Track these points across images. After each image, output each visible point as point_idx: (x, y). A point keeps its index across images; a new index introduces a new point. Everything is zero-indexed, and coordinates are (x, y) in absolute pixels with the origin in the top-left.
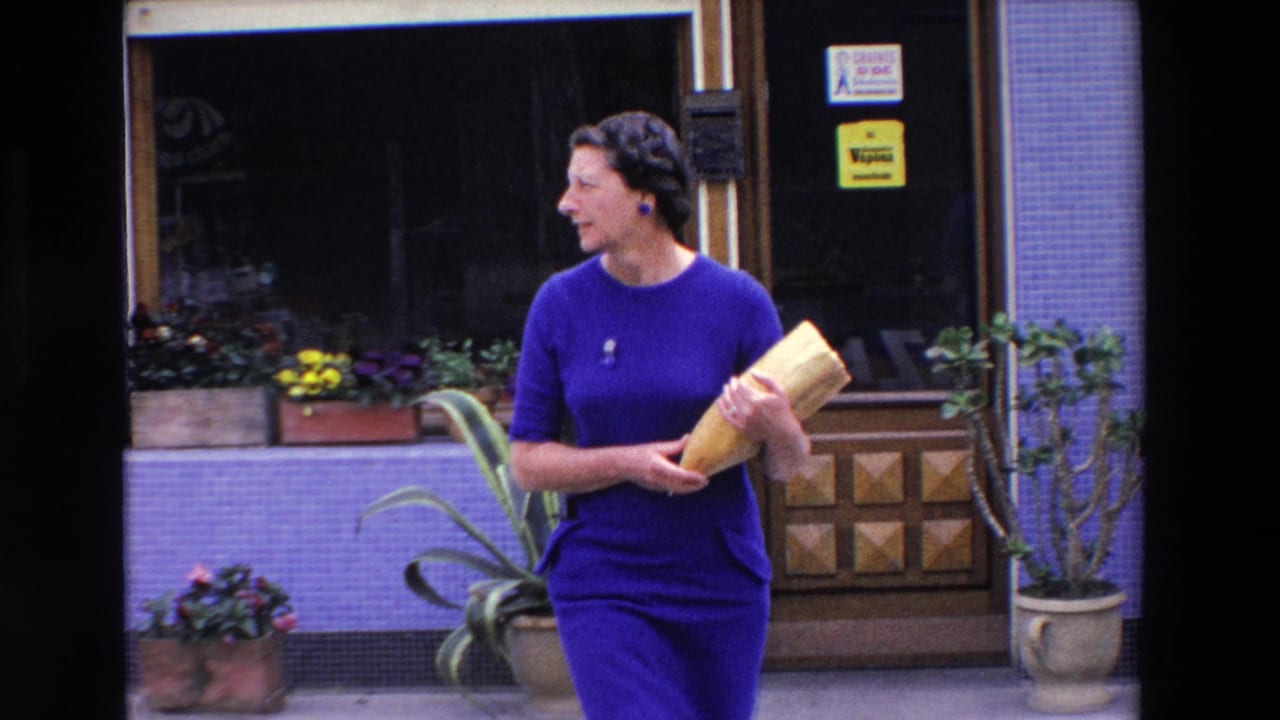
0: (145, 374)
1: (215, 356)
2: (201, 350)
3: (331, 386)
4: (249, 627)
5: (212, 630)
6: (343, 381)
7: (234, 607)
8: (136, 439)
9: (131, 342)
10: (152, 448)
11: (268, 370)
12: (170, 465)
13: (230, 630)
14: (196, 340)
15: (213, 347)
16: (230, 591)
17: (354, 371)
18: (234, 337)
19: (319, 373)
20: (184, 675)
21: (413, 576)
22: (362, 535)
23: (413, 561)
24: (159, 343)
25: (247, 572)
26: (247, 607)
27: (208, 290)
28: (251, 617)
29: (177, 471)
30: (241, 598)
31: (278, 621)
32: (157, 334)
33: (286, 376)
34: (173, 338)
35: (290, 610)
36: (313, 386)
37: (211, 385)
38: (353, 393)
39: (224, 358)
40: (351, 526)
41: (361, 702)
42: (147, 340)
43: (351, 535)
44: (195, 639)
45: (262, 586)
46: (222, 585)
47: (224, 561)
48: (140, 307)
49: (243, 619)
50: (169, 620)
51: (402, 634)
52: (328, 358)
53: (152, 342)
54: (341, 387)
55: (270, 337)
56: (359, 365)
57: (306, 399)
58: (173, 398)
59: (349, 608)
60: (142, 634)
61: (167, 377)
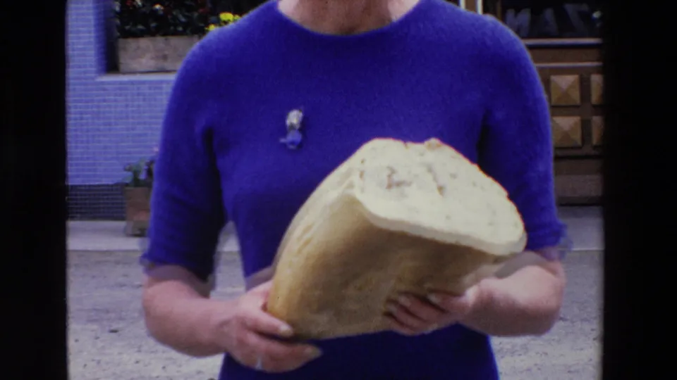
0: (127, 27)
1: (169, 17)
2: (161, 13)
9: (117, 9)
10: (134, 72)
11: (202, 25)
12: (144, 82)
15: (167, 11)
18: (181, 5)
24: (135, 9)
29: (147, 86)
32: (134, 3)
33: (212, 28)
34: (143, 6)
37: (165, 34)
39: (175, 18)
42: (128, 7)
50: (142, 176)
53: (131, 8)
55: (203, 5)
58: (144, 42)
60: (127, 185)
61: (140, 30)
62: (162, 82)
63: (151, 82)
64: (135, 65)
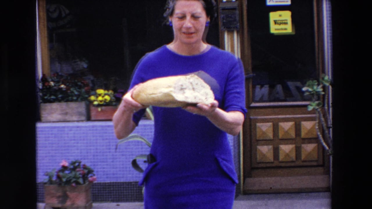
0: (46, 97)
1: (69, 92)
2: (64, 89)
3: (107, 101)
4: (81, 181)
5: (68, 182)
6: (111, 99)
7: (75, 174)
8: (43, 119)
9: (41, 87)
10: (50, 122)
11: (87, 96)
12: (55, 127)
13: (75, 182)
14: (62, 86)
15: (68, 89)
16: (74, 169)
17: (115, 96)
18: (75, 85)
19: (103, 97)
20: (59, 197)
21: (135, 164)
22: (118, 150)
23: (135, 158)
24: (50, 87)
25: (80, 163)
26: (80, 174)
27: (66, 69)
28: (82, 177)
29: (56, 129)
30: (78, 171)
31: (90, 179)
32: (50, 84)
33: (93, 98)
34: (55, 86)
35: (94, 175)
36: (101, 101)
37: (67, 101)
38: (114, 103)
39: (72, 92)
40: (114, 147)
41: (118, 205)
42: (46, 86)
43: (114, 150)
44: (63, 184)
45: (85, 167)
46: (72, 167)
47: (72, 159)
48: (44, 75)
49: (78, 178)
50: (54, 179)
51: (131, 183)
52: (106, 92)
53: (48, 87)
54: (111, 101)
55: (87, 85)
56: (116, 94)
57: (99, 105)
58: (55, 105)
59: (114, 174)
60: (45, 183)
61: (53, 99)
62: (64, 127)
63: (58, 127)
64: (50, 118)
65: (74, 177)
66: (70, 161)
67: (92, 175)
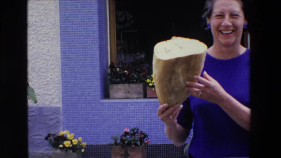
0: (113, 80)
1: (130, 76)
2: (127, 74)
4: (139, 143)
5: (129, 144)
7: (135, 138)
8: (111, 96)
9: (109, 72)
10: (116, 99)
11: (144, 79)
13: (134, 144)
15: (130, 73)
16: (134, 134)
18: (135, 71)
20: (122, 155)
24: (117, 72)
25: (138, 130)
26: (138, 138)
27: (129, 59)
28: (139, 140)
29: (121, 104)
30: (136, 136)
31: (145, 141)
32: (116, 70)
33: (148, 81)
34: (120, 71)
35: (149, 139)
36: (154, 83)
37: (129, 83)
39: (133, 76)
42: (114, 71)
44: (125, 146)
45: (142, 133)
46: (132, 133)
47: (133, 127)
48: (112, 63)
49: (137, 141)
50: (119, 141)
55: (144, 71)
57: (153, 86)
58: (120, 86)
60: (112, 145)
61: (118, 81)
62: (127, 103)
64: (116, 95)
65: (134, 141)
66: (131, 128)
67: (147, 139)
